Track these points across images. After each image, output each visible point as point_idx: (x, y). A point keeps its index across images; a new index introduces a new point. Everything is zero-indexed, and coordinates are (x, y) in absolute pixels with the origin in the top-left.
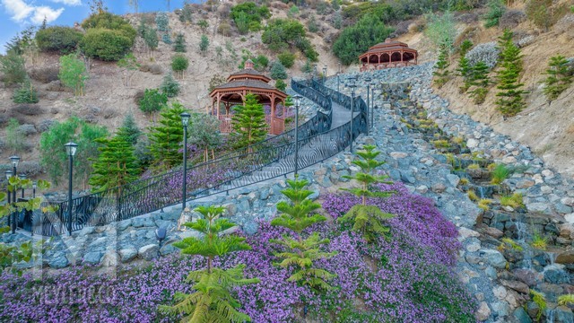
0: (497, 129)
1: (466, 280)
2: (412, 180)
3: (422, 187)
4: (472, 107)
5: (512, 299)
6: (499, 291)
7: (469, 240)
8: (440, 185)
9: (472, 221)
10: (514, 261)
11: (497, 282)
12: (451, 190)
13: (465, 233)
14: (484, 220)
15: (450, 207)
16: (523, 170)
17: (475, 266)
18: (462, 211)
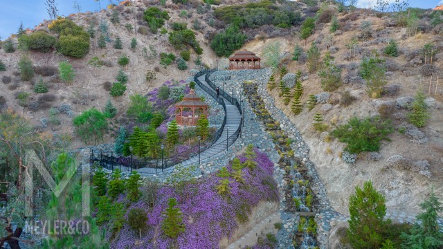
0: (291, 120)
1: (275, 178)
2: (260, 147)
3: (264, 150)
4: (284, 106)
5: (286, 182)
6: (283, 181)
7: (276, 168)
8: (269, 149)
9: (278, 161)
10: (288, 172)
11: (283, 178)
12: (272, 150)
13: (276, 165)
14: (282, 160)
15: (272, 156)
16: (296, 141)
17: (278, 175)
18: (275, 157)
